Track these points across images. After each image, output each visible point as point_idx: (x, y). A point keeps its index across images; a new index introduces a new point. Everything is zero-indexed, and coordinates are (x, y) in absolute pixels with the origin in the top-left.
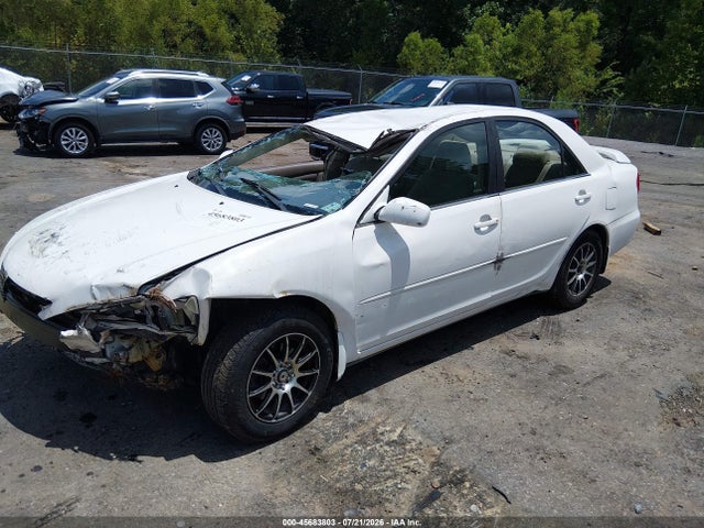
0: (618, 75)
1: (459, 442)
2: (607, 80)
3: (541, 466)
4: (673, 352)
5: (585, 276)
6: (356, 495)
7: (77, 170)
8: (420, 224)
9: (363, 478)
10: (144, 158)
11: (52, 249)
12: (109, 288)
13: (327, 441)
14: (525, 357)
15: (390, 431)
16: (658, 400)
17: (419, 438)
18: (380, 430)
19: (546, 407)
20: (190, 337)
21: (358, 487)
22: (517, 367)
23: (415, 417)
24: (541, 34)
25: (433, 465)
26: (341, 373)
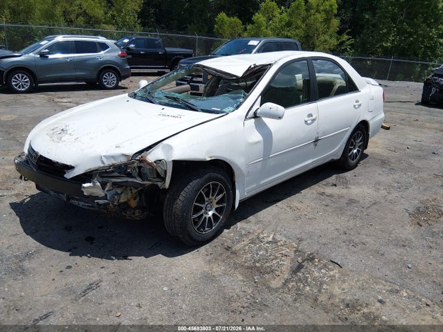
0: (350, 38)
1: (306, 240)
2: (344, 42)
3: (353, 249)
4: (410, 190)
5: (358, 150)
6: (258, 269)
7: (25, 100)
8: (280, 118)
9: (259, 260)
10: (67, 92)
11: (66, 137)
12: (113, 157)
13: (233, 243)
14: (331, 196)
15: (267, 237)
16: (407, 214)
17: (284, 239)
18: (261, 236)
19: (348, 220)
20: (159, 184)
21: (258, 265)
22: (328, 201)
23: (278, 229)
24: (304, 13)
25: (295, 252)
26: (237, 206)
